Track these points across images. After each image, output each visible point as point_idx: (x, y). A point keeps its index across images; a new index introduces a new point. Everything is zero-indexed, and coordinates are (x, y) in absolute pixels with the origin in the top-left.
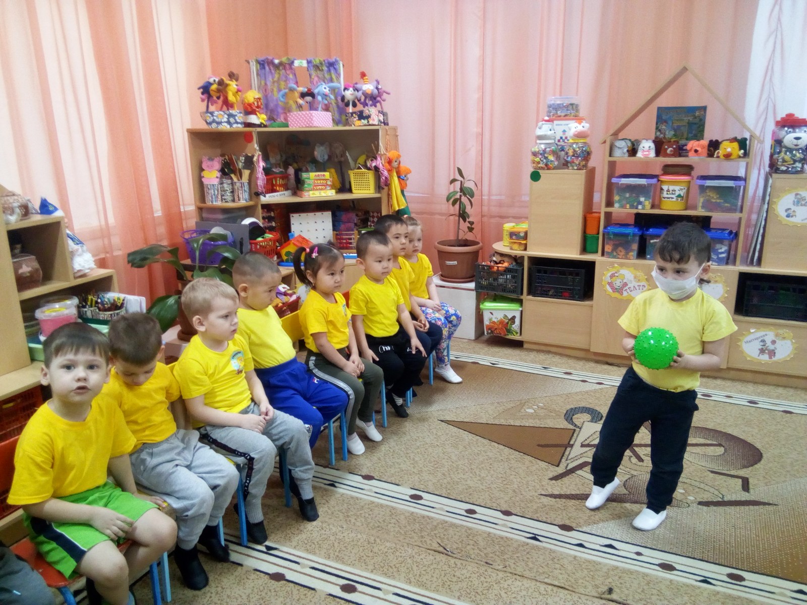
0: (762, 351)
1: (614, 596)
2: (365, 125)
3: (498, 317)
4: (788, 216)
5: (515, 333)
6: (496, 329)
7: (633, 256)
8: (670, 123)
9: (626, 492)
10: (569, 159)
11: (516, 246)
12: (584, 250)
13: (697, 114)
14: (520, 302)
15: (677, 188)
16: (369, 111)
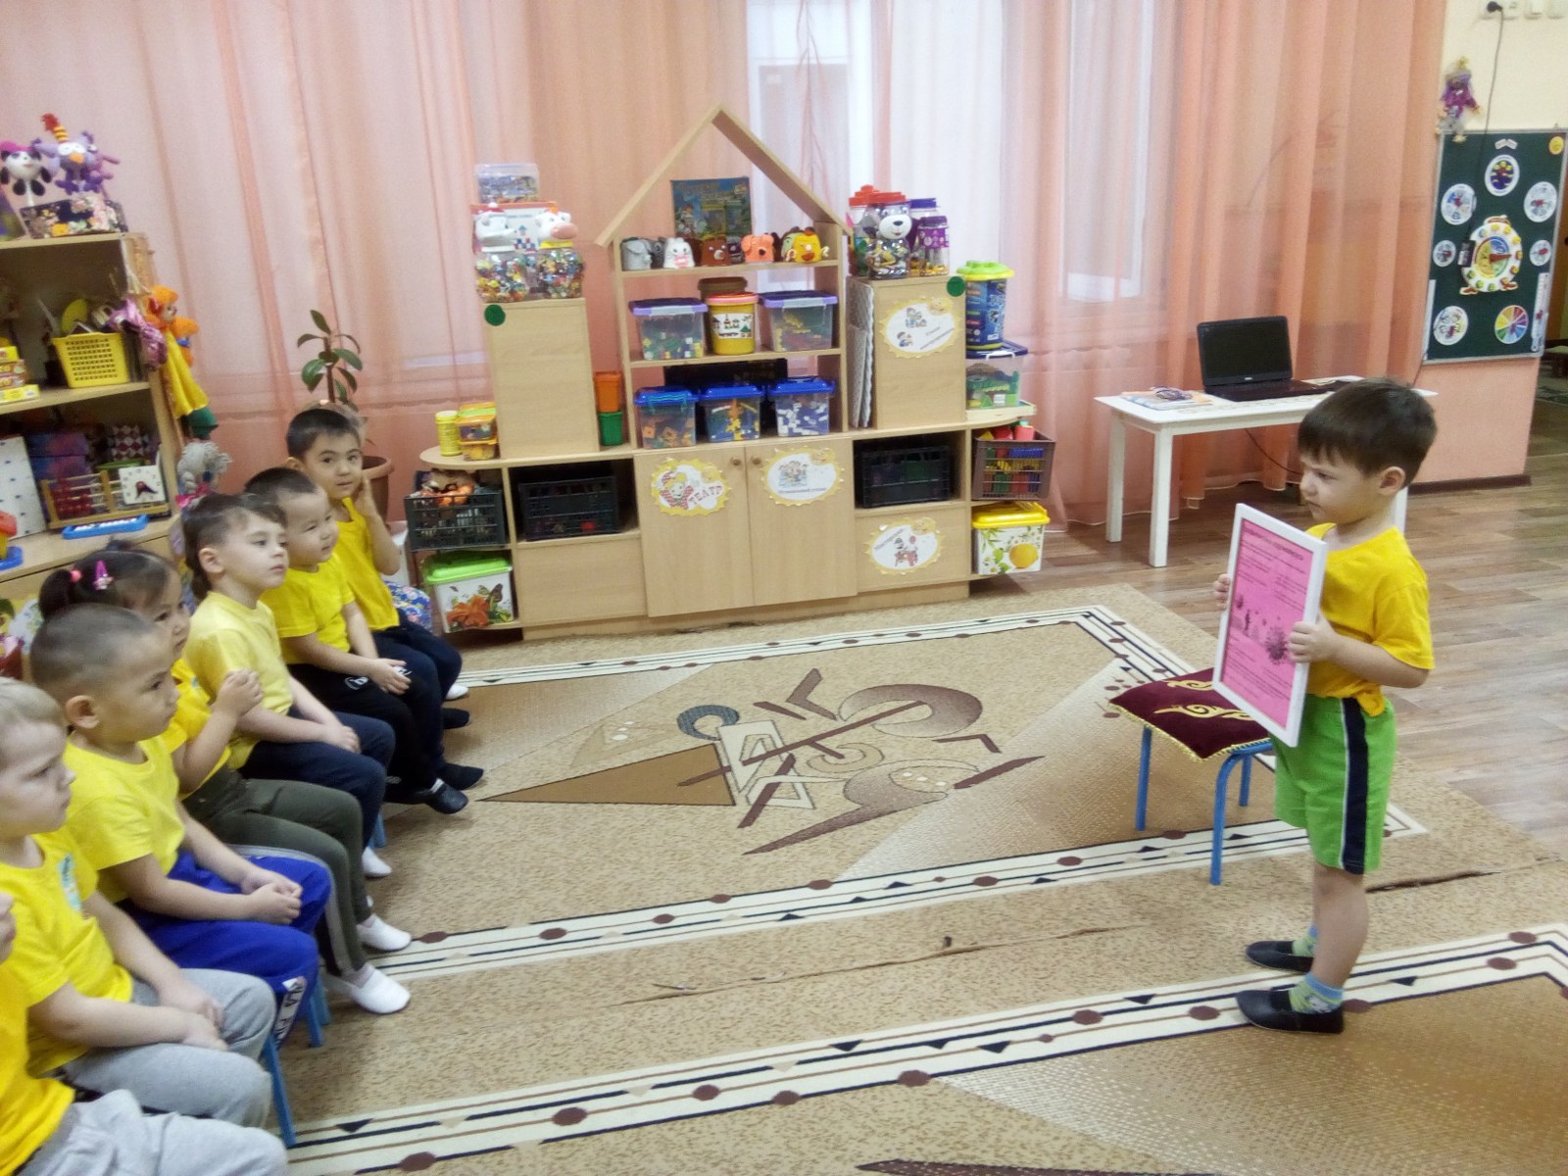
0: (900, 557)
1: (956, 945)
2: (80, 234)
3: (467, 592)
4: (902, 345)
5: (504, 617)
6: (467, 617)
7: (690, 439)
8: (697, 208)
9: (858, 806)
10: (549, 279)
11: (477, 453)
12: (604, 443)
13: (737, 190)
14: (506, 556)
15: (740, 316)
16: (87, 201)
